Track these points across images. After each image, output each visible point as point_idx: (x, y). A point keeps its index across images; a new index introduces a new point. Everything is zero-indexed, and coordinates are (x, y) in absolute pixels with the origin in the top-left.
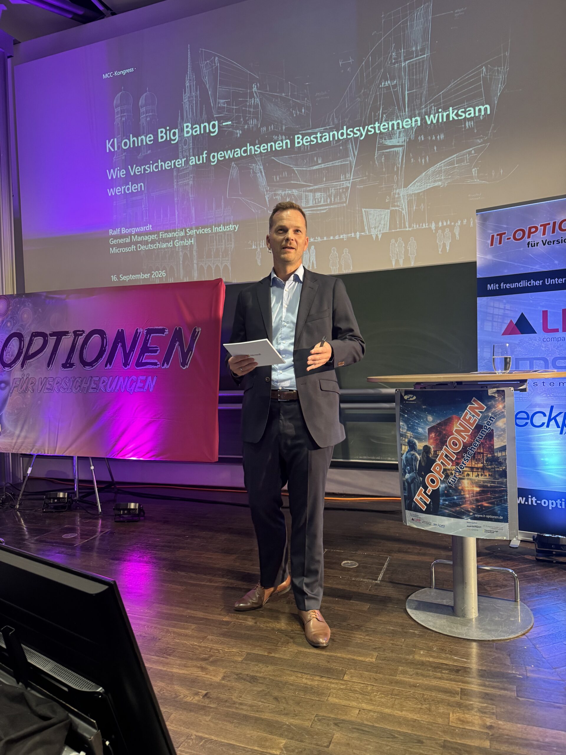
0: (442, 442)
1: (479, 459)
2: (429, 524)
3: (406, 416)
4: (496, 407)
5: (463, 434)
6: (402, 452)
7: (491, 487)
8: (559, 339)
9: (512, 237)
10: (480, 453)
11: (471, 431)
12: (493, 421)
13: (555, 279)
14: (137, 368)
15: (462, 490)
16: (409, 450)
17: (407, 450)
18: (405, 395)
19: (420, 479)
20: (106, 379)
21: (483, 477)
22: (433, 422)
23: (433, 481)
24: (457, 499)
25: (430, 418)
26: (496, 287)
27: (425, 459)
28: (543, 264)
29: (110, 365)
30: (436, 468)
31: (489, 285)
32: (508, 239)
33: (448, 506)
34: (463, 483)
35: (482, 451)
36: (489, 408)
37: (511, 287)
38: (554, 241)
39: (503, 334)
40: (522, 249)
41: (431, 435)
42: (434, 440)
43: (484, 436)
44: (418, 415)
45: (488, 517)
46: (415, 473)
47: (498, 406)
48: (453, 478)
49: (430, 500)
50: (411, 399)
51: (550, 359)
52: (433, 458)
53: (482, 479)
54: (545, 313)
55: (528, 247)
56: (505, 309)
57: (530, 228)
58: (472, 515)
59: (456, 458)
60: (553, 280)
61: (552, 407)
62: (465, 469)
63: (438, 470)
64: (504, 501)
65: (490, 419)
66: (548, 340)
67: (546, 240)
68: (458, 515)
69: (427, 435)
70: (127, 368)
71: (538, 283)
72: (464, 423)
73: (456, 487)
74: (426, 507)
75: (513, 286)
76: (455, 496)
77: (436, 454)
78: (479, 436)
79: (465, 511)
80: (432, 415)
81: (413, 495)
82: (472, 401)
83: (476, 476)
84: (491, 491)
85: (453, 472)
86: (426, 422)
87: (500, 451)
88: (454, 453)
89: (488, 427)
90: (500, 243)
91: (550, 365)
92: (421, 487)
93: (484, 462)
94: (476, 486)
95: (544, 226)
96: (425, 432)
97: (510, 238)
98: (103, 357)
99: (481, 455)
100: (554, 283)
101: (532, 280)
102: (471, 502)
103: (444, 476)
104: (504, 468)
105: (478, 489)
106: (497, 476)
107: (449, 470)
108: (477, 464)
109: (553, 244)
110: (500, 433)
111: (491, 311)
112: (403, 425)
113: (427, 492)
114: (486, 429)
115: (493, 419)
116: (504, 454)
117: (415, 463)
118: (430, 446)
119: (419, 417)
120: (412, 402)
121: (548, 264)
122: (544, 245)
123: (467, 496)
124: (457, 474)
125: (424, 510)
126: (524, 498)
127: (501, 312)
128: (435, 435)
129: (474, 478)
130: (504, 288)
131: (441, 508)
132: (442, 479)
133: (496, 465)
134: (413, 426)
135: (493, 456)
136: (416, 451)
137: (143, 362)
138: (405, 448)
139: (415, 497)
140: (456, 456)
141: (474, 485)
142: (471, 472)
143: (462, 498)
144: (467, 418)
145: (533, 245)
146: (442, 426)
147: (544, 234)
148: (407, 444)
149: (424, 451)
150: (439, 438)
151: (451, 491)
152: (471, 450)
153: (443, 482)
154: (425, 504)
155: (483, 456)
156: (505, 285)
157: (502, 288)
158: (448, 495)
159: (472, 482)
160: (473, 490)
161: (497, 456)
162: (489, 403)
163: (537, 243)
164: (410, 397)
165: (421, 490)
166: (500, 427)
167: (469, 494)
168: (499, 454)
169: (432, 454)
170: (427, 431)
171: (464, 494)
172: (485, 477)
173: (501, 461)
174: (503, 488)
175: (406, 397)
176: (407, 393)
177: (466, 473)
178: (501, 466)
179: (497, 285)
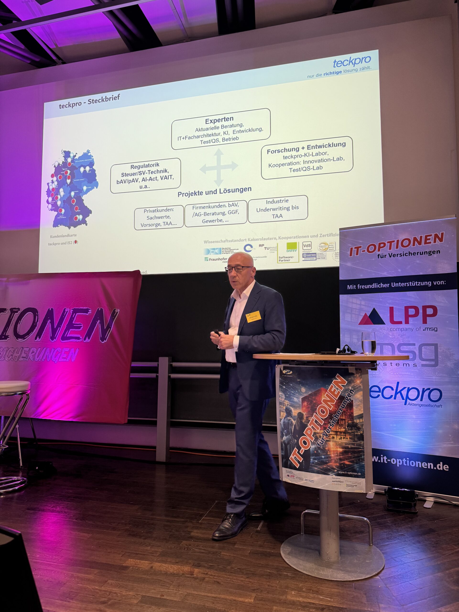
0: (312, 410)
1: (342, 424)
2: (301, 479)
3: (284, 387)
4: (355, 382)
5: (329, 403)
6: (281, 418)
7: (352, 448)
8: (403, 330)
9: (366, 250)
10: (342, 420)
11: (336, 401)
12: (352, 393)
13: (398, 283)
14: (62, 341)
15: (328, 450)
16: (286, 416)
17: (284, 416)
18: (283, 370)
19: (295, 441)
20: (35, 350)
21: (345, 440)
22: (306, 392)
23: (305, 443)
24: (324, 458)
25: (303, 390)
26: (354, 287)
27: (299, 423)
28: (390, 271)
29: (40, 338)
30: (308, 432)
31: (348, 286)
32: (363, 251)
33: (317, 464)
34: (329, 444)
35: (344, 418)
36: (349, 383)
37: (366, 288)
38: (397, 255)
39: (360, 324)
40: (373, 259)
41: (304, 404)
42: (306, 408)
43: (346, 405)
44: (294, 387)
45: (349, 473)
46: (291, 435)
47: (356, 382)
48: (321, 440)
49: (302, 459)
50: (288, 373)
51: (396, 345)
52: (306, 423)
53: (344, 442)
54: (391, 309)
55: (378, 258)
56: (360, 305)
57: (380, 244)
58: (336, 472)
59: (324, 423)
60: (398, 284)
61: (398, 383)
62: (331, 433)
63: (309, 433)
64: (362, 460)
65: (350, 392)
66: (394, 330)
67: (392, 253)
68: (325, 472)
69: (301, 403)
70: (54, 341)
71: (386, 285)
72: (330, 395)
73: (324, 448)
74: (299, 465)
75: (368, 287)
76: (323, 455)
77: (308, 420)
78: (341, 405)
79: (331, 468)
80: (305, 387)
81: (289, 455)
82: (336, 377)
83: (340, 439)
84: (351, 452)
85: (321, 435)
86: (300, 393)
87: (358, 418)
88: (322, 419)
89: (349, 398)
90: (357, 254)
91: (396, 349)
92: (295, 448)
93: (345, 427)
94: (340, 447)
95: (391, 243)
96: (299, 401)
97: (364, 251)
98: (34, 331)
99: (344, 421)
100: (398, 286)
101: (381, 283)
102: (335, 461)
103: (314, 439)
104: (361, 432)
105: (341, 450)
106: (356, 439)
107: (318, 434)
108: (341, 428)
109: (397, 256)
110: (358, 403)
111: (350, 305)
112: (282, 395)
113: (300, 452)
114: (347, 400)
115: (352, 392)
116: (361, 420)
117: (291, 427)
118: (303, 413)
119: (295, 389)
120: (289, 376)
121: (393, 271)
122: (390, 257)
123: (332, 455)
124: (325, 437)
125: (298, 467)
126: (378, 457)
127: (358, 307)
128: (307, 403)
129: (338, 440)
130: (360, 288)
131: (312, 466)
132: (312, 441)
133: (356, 430)
134: (290, 395)
135: (353, 423)
136: (292, 417)
137: (67, 336)
138: (284, 414)
139: (291, 456)
140: (324, 422)
141: (338, 446)
142: (336, 436)
143: (328, 457)
144: (332, 390)
145: (382, 257)
146: (313, 396)
147: (390, 249)
148: (285, 411)
149: (298, 417)
150: (310, 406)
151: (319, 451)
152: (335, 417)
153: (313, 444)
154: (299, 462)
155: (345, 422)
156: (360, 286)
157: (358, 288)
158: (317, 455)
159: (337, 444)
160: (337, 451)
161: (356, 422)
162: (349, 379)
163: (385, 256)
164: (288, 372)
165: (296, 450)
166: (358, 399)
167: (334, 454)
168: (357, 421)
169: (304, 420)
170: (301, 400)
171: (330, 454)
172: (347, 440)
173: (359, 427)
174: (361, 449)
175: (284, 372)
176: (285, 368)
177: (332, 436)
178: (359, 431)
179: (355, 286)
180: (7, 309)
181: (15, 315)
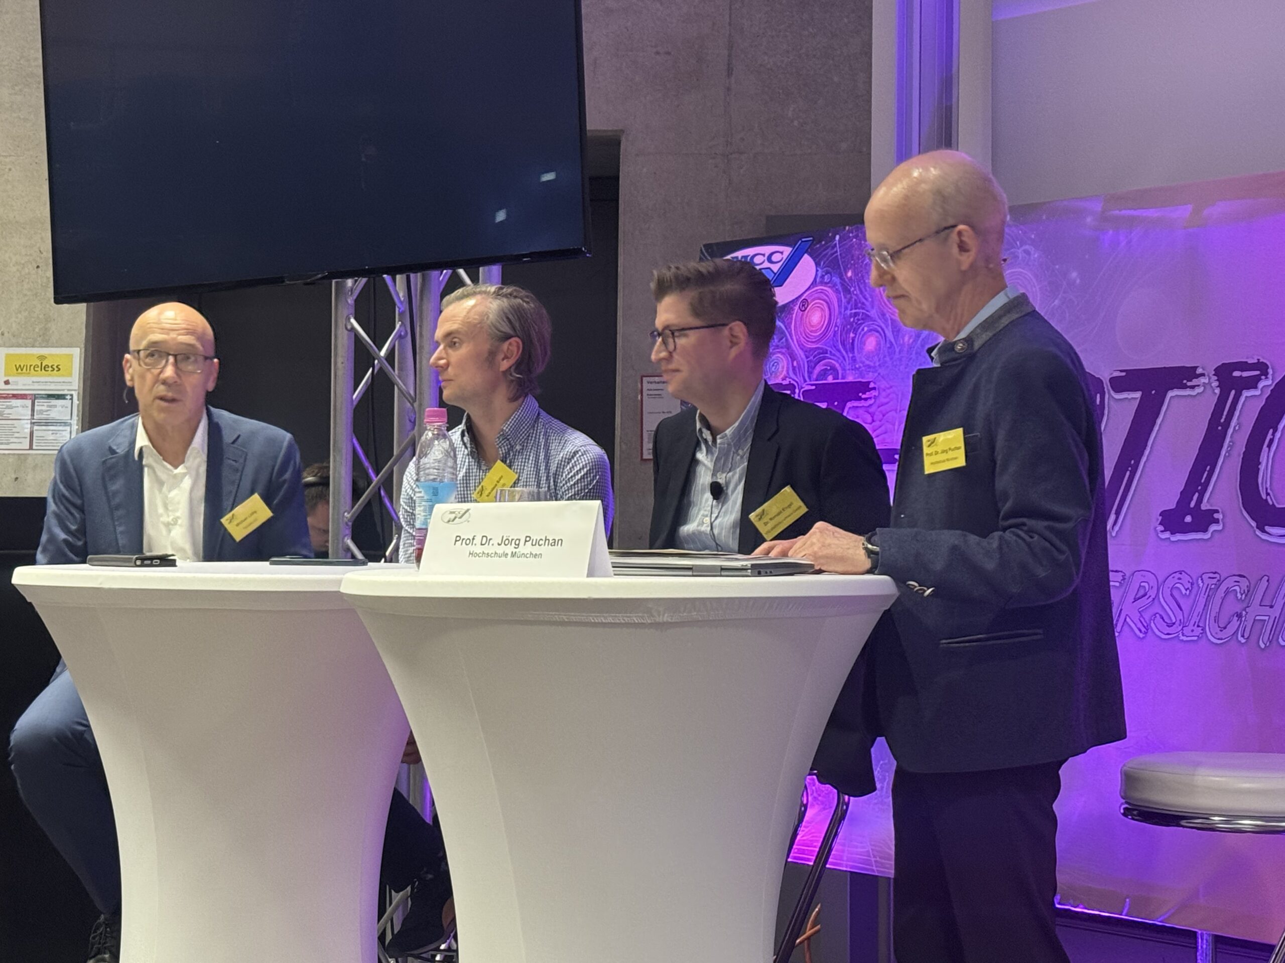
180: (1199, 371)
181: (1242, 399)
